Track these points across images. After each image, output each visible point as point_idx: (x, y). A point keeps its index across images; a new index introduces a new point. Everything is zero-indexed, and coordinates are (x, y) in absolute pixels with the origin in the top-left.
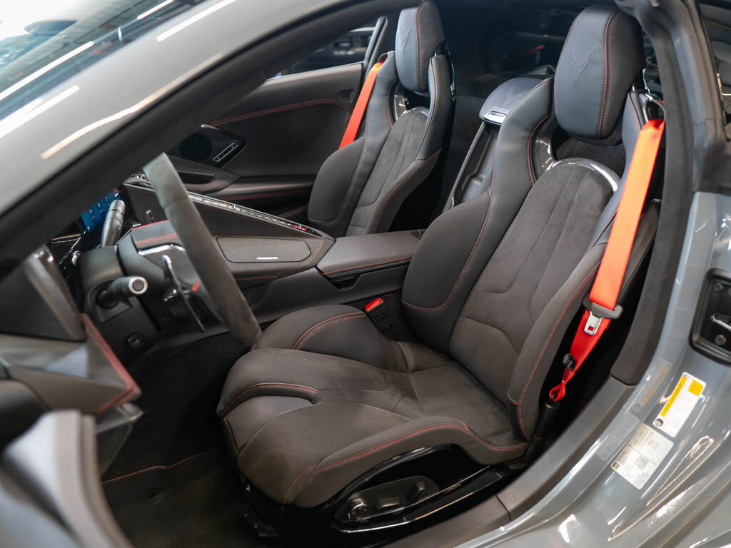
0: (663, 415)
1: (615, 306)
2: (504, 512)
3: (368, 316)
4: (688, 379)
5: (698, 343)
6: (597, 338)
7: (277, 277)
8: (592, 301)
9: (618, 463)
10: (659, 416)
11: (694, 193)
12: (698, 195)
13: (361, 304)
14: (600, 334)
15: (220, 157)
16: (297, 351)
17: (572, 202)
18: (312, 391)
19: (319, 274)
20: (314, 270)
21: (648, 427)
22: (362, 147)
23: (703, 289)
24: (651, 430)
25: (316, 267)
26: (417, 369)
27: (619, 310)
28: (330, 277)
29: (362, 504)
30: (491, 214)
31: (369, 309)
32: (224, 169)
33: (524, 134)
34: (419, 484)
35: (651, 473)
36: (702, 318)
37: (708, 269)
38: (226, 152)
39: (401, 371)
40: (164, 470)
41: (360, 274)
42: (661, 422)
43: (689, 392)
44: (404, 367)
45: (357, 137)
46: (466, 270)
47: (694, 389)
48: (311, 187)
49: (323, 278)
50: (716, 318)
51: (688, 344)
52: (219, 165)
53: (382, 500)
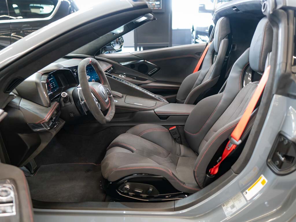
0: (248, 190)
1: (239, 140)
2: (173, 207)
3: (170, 132)
4: (263, 178)
5: (269, 163)
6: (230, 152)
7: (138, 111)
8: (232, 137)
9: (225, 205)
10: (247, 191)
11: (273, 95)
12: (275, 96)
13: (167, 127)
14: (231, 151)
15: (151, 73)
16: (139, 137)
17: (248, 99)
18: (134, 149)
19: (154, 113)
20: (153, 111)
21: (241, 194)
22: (199, 74)
23: (276, 139)
24: (242, 195)
25: (154, 110)
26: (183, 156)
27: (240, 141)
28: (158, 114)
29: (128, 187)
30: (222, 101)
31: (170, 129)
32: (152, 77)
33: (240, 70)
34: (150, 188)
35: (234, 212)
36: (273, 153)
37: (279, 131)
38: (153, 71)
39: (177, 155)
40: (95, 165)
41: (170, 116)
42: (246, 193)
43: (261, 184)
44: (179, 154)
45: (199, 70)
46: (208, 121)
47: (263, 183)
48: (179, 87)
49: (155, 114)
50: (279, 153)
51: (266, 163)
52: (150, 76)
53: (136, 189)
